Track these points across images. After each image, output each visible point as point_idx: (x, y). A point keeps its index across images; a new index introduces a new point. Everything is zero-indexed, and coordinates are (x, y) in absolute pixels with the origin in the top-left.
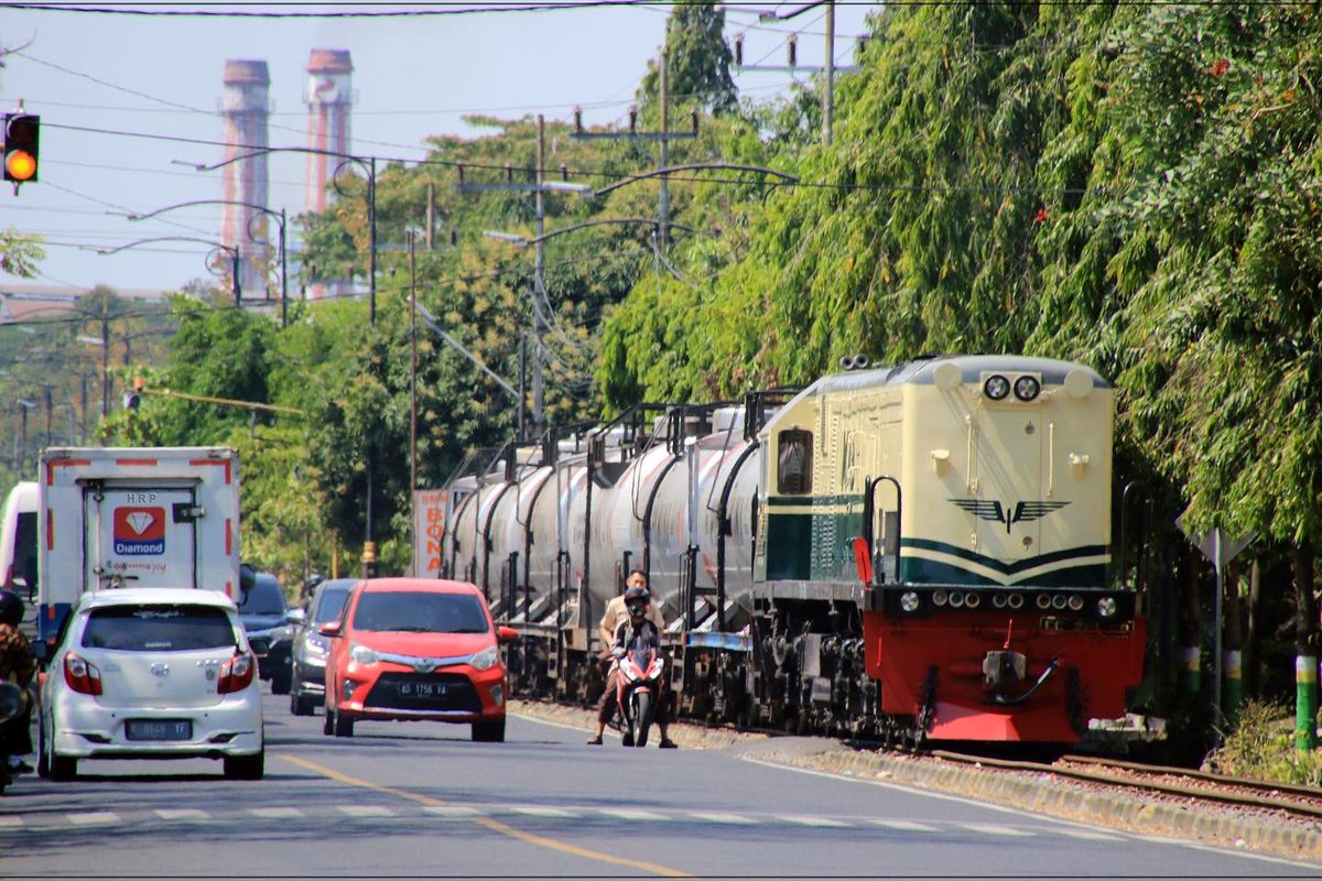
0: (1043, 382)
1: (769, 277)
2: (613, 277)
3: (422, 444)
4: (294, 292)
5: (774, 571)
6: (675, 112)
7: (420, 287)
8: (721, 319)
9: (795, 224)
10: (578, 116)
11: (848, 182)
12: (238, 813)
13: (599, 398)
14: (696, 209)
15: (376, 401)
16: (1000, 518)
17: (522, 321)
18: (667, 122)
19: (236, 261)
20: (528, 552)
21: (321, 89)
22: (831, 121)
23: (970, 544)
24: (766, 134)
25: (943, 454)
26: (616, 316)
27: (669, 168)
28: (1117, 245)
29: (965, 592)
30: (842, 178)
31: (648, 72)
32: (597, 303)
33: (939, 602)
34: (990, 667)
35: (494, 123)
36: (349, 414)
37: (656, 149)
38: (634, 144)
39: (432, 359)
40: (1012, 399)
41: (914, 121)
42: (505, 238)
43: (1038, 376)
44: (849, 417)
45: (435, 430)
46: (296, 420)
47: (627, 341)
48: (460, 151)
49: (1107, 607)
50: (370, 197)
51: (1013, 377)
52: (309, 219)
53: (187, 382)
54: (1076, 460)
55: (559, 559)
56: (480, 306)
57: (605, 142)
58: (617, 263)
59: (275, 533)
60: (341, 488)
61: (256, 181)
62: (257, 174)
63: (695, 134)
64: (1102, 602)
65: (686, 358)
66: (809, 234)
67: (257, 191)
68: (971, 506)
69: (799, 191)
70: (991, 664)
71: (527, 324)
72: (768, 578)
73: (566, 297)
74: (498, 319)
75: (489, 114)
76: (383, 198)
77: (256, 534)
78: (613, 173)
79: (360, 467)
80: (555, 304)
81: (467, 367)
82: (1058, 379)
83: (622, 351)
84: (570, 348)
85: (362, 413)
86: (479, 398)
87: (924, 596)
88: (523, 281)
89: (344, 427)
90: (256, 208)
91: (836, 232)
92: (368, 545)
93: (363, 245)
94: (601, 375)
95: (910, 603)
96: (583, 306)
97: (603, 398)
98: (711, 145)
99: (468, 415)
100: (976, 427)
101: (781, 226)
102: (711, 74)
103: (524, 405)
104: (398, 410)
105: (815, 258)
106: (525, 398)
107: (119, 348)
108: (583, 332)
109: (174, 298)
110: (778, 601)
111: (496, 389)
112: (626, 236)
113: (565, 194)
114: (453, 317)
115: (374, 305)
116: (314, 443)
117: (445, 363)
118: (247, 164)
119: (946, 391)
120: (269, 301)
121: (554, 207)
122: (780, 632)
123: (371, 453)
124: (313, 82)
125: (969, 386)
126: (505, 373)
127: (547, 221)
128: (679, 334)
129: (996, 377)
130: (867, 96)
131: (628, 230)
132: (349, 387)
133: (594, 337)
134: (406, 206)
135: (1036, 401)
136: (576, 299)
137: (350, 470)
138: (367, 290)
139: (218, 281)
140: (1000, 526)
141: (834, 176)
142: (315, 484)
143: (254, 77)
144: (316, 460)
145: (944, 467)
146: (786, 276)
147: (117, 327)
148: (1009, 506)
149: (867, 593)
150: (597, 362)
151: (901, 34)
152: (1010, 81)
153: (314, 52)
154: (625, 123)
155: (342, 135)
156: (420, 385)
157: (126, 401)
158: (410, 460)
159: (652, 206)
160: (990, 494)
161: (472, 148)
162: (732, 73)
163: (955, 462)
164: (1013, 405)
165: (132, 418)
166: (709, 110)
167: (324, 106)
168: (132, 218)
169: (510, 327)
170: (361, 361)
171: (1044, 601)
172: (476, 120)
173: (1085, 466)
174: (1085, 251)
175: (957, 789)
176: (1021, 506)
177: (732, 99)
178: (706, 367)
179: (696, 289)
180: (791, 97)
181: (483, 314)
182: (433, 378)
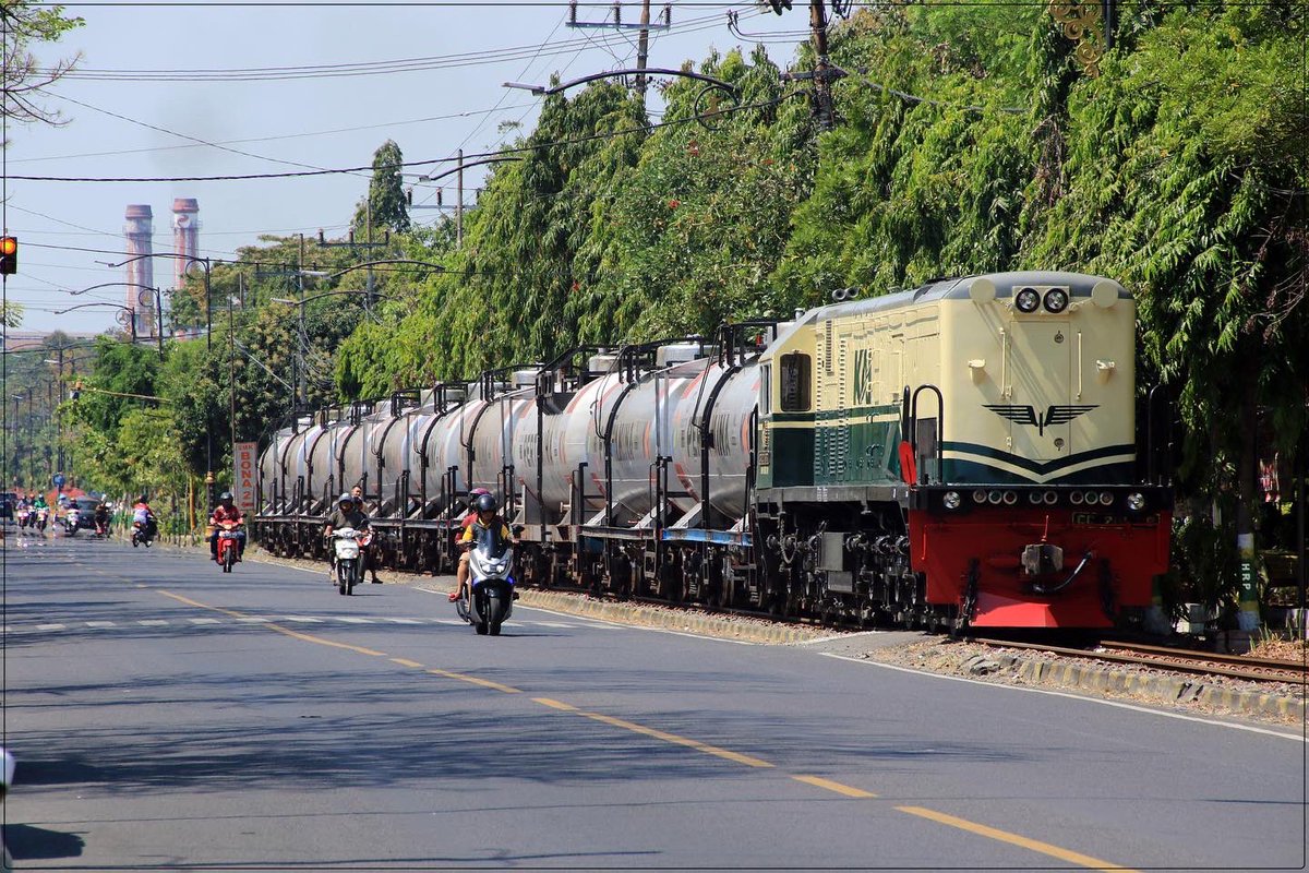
0: (1071, 295)
1: (431, 323)
2: (344, 323)
3: (239, 415)
4: (166, 333)
5: (780, 478)
6: (376, 232)
7: (236, 330)
8: (402, 345)
9: (443, 292)
10: (321, 234)
11: (471, 269)
12: (130, 623)
13: (336, 390)
14: (391, 285)
15: (213, 393)
16: (1033, 422)
17: (292, 348)
18: (371, 238)
19: (133, 316)
20: (470, 467)
21: (180, 220)
22: (462, 236)
23: (1004, 446)
24: (428, 243)
25: (979, 363)
26: (345, 345)
27: (374, 261)
28: (618, 304)
29: (1003, 490)
30: (467, 268)
31: (357, 210)
32: (335, 339)
33: (978, 499)
34: (1029, 559)
35: (277, 240)
36: (198, 401)
37: (366, 253)
38: (353, 249)
39: (243, 370)
40: (1042, 311)
41: (505, 236)
42: (281, 302)
43: (1066, 289)
44: (861, 337)
45: (245, 408)
46: (168, 404)
47: (352, 358)
48: (258, 255)
49: (1136, 501)
50: (207, 282)
51: (1043, 291)
52: (173, 294)
53: (108, 386)
54: (1103, 366)
55: (504, 472)
56: (270, 340)
57: (338, 249)
58: (346, 315)
59: (157, 468)
60: (193, 441)
61: (146, 273)
62: (146, 268)
63: (386, 244)
64: (1131, 498)
65: (384, 368)
66: (451, 299)
67: (146, 279)
68: (1005, 411)
69: (446, 275)
70: (1030, 557)
71: (296, 349)
72: (774, 486)
73: (317, 335)
74: (279, 348)
75: (273, 234)
76: (214, 281)
77: (146, 469)
78: (341, 265)
79: (204, 430)
80: (312, 338)
81: (262, 373)
82: (1086, 291)
83: (349, 364)
84: (320, 363)
85: (205, 400)
86: (269, 390)
87: (965, 494)
88: (293, 326)
89: (194, 408)
90: (146, 288)
91: (466, 298)
92: (209, 474)
93: (204, 307)
94: (338, 378)
95: (952, 501)
96: (326, 339)
97: (338, 390)
98: (397, 250)
99: (263, 400)
100: (1010, 339)
101: (435, 294)
102: (395, 210)
103: (295, 394)
104: (224, 398)
105: (454, 312)
106: (296, 390)
107: (69, 366)
108: (327, 354)
109: (100, 338)
110: (786, 505)
111: (279, 386)
112: (350, 301)
113: (316, 277)
114: (255, 346)
115: (209, 341)
116: (177, 417)
117: (250, 371)
118: (140, 263)
119: (980, 305)
120: (152, 338)
121: (310, 284)
122: (788, 531)
123: (209, 422)
124: (177, 217)
125: (1002, 300)
126: (284, 375)
127: (306, 293)
128: (380, 354)
129: (1027, 291)
130: (480, 223)
131: (351, 298)
132: (198, 386)
133: (333, 356)
134: (226, 285)
135: (1065, 312)
136: (323, 336)
137: (198, 432)
138: (207, 331)
139: (122, 327)
140: (1032, 430)
141: (463, 267)
142: (178, 439)
143: (143, 214)
144: (179, 426)
145: (981, 376)
146: (437, 322)
147: (67, 354)
148: (1040, 410)
149: (911, 493)
150: (335, 370)
151: (498, 188)
152: (554, 216)
153: (177, 200)
154: (347, 239)
155: (193, 247)
156: (237, 383)
157: (72, 395)
158: (232, 425)
159: (365, 284)
160: (1023, 400)
161: (263, 253)
162: (407, 210)
163: (990, 372)
164: (1043, 316)
165: (75, 403)
166: (394, 230)
167: (183, 230)
168: (73, 293)
169: (286, 351)
170: (203, 371)
171: (1077, 497)
172: (265, 238)
173: (1111, 372)
174: (601, 307)
175: (535, 603)
176: (1052, 409)
177: (407, 224)
178: (394, 373)
179: (389, 330)
180: (441, 222)
181: (271, 344)
182: (244, 380)
